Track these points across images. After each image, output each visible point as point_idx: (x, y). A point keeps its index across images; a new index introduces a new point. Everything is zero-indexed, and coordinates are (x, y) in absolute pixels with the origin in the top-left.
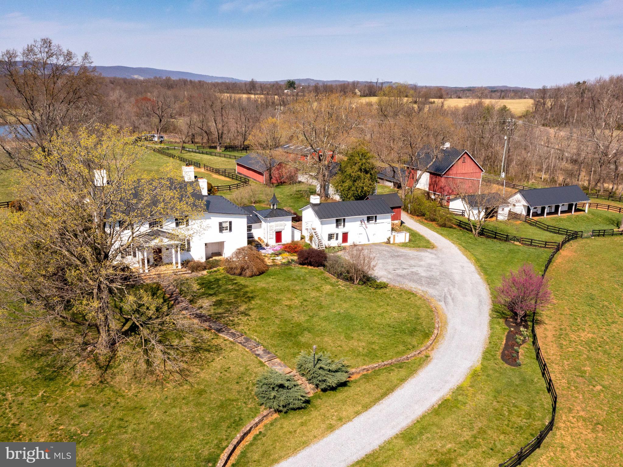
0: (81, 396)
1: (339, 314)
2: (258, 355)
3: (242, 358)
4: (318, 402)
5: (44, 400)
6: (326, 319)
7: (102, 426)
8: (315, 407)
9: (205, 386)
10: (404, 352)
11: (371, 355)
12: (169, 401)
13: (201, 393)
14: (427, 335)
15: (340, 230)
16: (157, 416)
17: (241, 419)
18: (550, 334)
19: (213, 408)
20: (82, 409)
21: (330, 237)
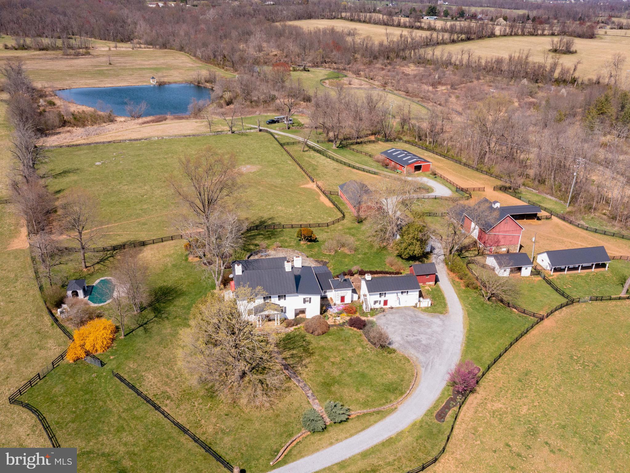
0: (226, 409)
1: (358, 372)
2: (308, 396)
3: (300, 398)
4: (330, 429)
5: (211, 409)
6: (350, 375)
7: (234, 427)
8: (328, 431)
9: (280, 412)
10: (384, 404)
11: (366, 404)
12: (263, 418)
13: (278, 416)
14: (402, 394)
15: (383, 299)
16: (257, 425)
17: (292, 433)
18: (475, 402)
19: (281, 426)
20: (226, 417)
21: (375, 302)
